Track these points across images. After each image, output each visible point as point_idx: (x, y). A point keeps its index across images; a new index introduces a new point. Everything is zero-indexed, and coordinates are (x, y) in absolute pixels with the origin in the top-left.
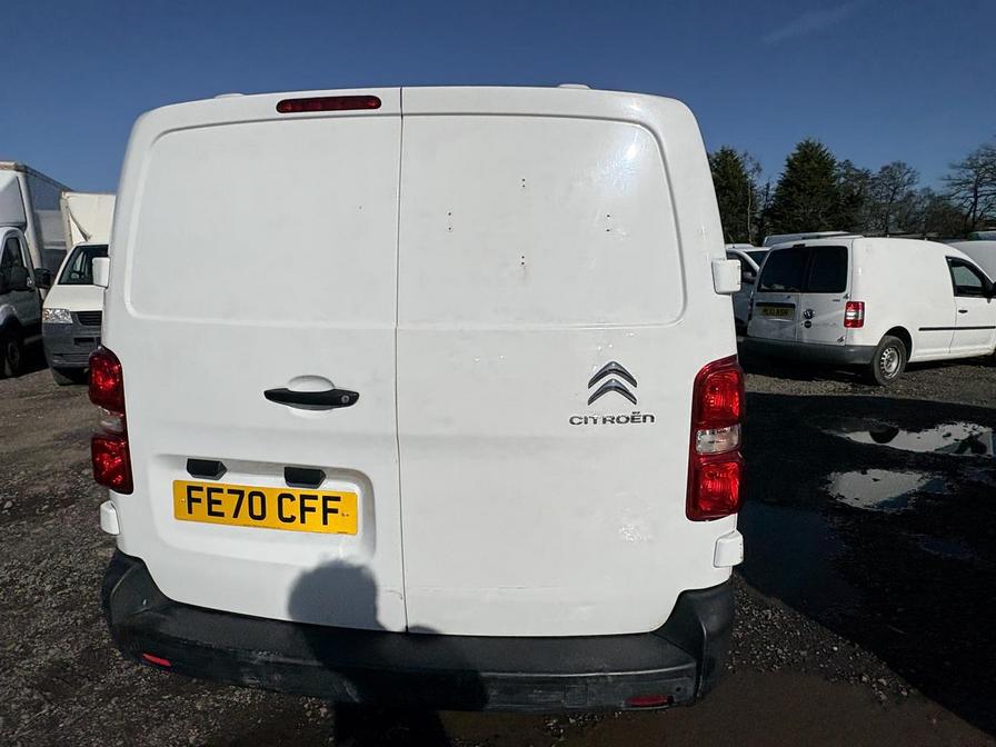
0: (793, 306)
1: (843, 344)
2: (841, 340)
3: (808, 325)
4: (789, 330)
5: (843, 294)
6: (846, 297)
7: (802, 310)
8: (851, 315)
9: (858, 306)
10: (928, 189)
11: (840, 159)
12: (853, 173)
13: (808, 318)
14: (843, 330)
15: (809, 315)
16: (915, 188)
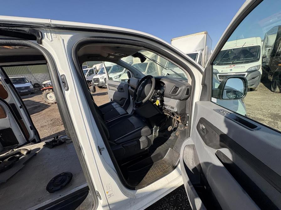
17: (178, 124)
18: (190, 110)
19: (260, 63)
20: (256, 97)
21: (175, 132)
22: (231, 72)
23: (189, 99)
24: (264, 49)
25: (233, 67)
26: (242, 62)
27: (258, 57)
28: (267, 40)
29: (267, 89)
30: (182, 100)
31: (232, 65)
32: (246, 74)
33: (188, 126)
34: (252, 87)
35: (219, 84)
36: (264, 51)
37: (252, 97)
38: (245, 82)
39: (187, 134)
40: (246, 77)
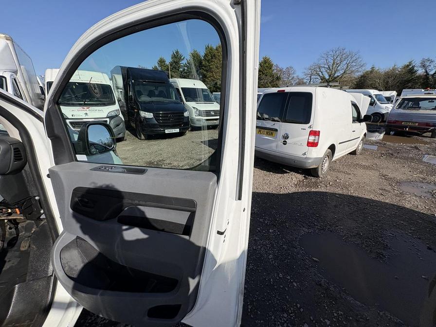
0: (276, 130)
1: (305, 156)
2: (305, 154)
3: (285, 143)
4: (274, 145)
5: (308, 125)
6: (310, 127)
7: (281, 133)
8: (312, 139)
9: (316, 133)
10: (298, 76)
11: (275, 64)
12: (278, 69)
13: (285, 139)
14: (306, 148)
15: (286, 137)
16: (295, 75)
17: (17, 228)
18: (39, 188)
19: (116, 107)
20: (128, 148)
21: (15, 248)
22: (87, 117)
23: (27, 167)
24: (116, 90)
25: (88, 109)
26: (98, 104)
27: (114, 99)
28: (116, 80)
29: (134, 137)
30: (8, 174)
31: (85, 108)
32: (108, 119)
33: (46, 218)
34: (120, 136)
35: (78, 135)
36: (117, 93)
37: (124, 148)
38: (110, 130)
39: (49, 233)
40: (109, 123)
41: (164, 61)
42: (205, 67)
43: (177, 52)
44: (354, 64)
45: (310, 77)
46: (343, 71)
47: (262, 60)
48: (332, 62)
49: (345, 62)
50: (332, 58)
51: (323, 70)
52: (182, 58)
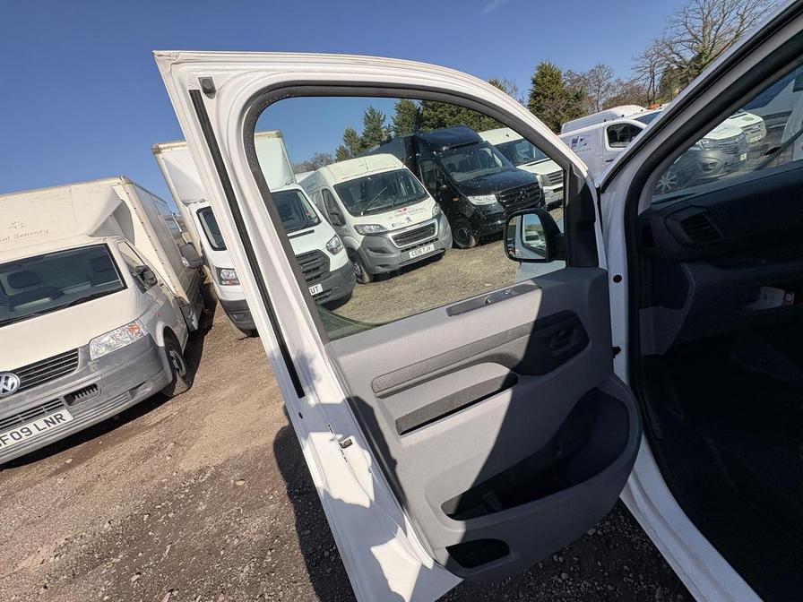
10: (620, 79)
11: (564, 71)
12: (575, 78)
16: (612, 80)
22: (410, 223)
25: (407, 212)
31: (402, 210)
41: (354, 134)
42: (429, 120)
43: (372, 111)
44: (759, 9)
45: (652, 72)
46: (734, 34)
47: (537, 72)
48: (701, 23)
49: (733, 13)
50: (699, 16)
51: (679, 48)
52: (382, 118)
